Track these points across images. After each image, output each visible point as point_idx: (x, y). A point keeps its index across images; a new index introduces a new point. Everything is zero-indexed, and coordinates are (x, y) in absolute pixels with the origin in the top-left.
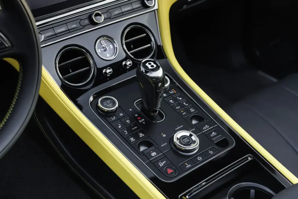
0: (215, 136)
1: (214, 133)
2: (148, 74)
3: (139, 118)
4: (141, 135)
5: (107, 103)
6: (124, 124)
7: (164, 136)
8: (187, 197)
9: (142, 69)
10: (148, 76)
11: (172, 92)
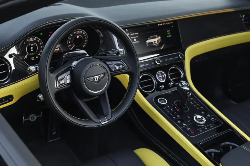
0: (213, 120)
1: (212, 118)
2: (183, 88)
3: (177, 109)
4: (178, 116)
5: (162, 101)
6: (170, 111)
7: (189, 117)
8: (201, 144)
9: (180, 85)
10: (183, 89)
11: (191, 99)
